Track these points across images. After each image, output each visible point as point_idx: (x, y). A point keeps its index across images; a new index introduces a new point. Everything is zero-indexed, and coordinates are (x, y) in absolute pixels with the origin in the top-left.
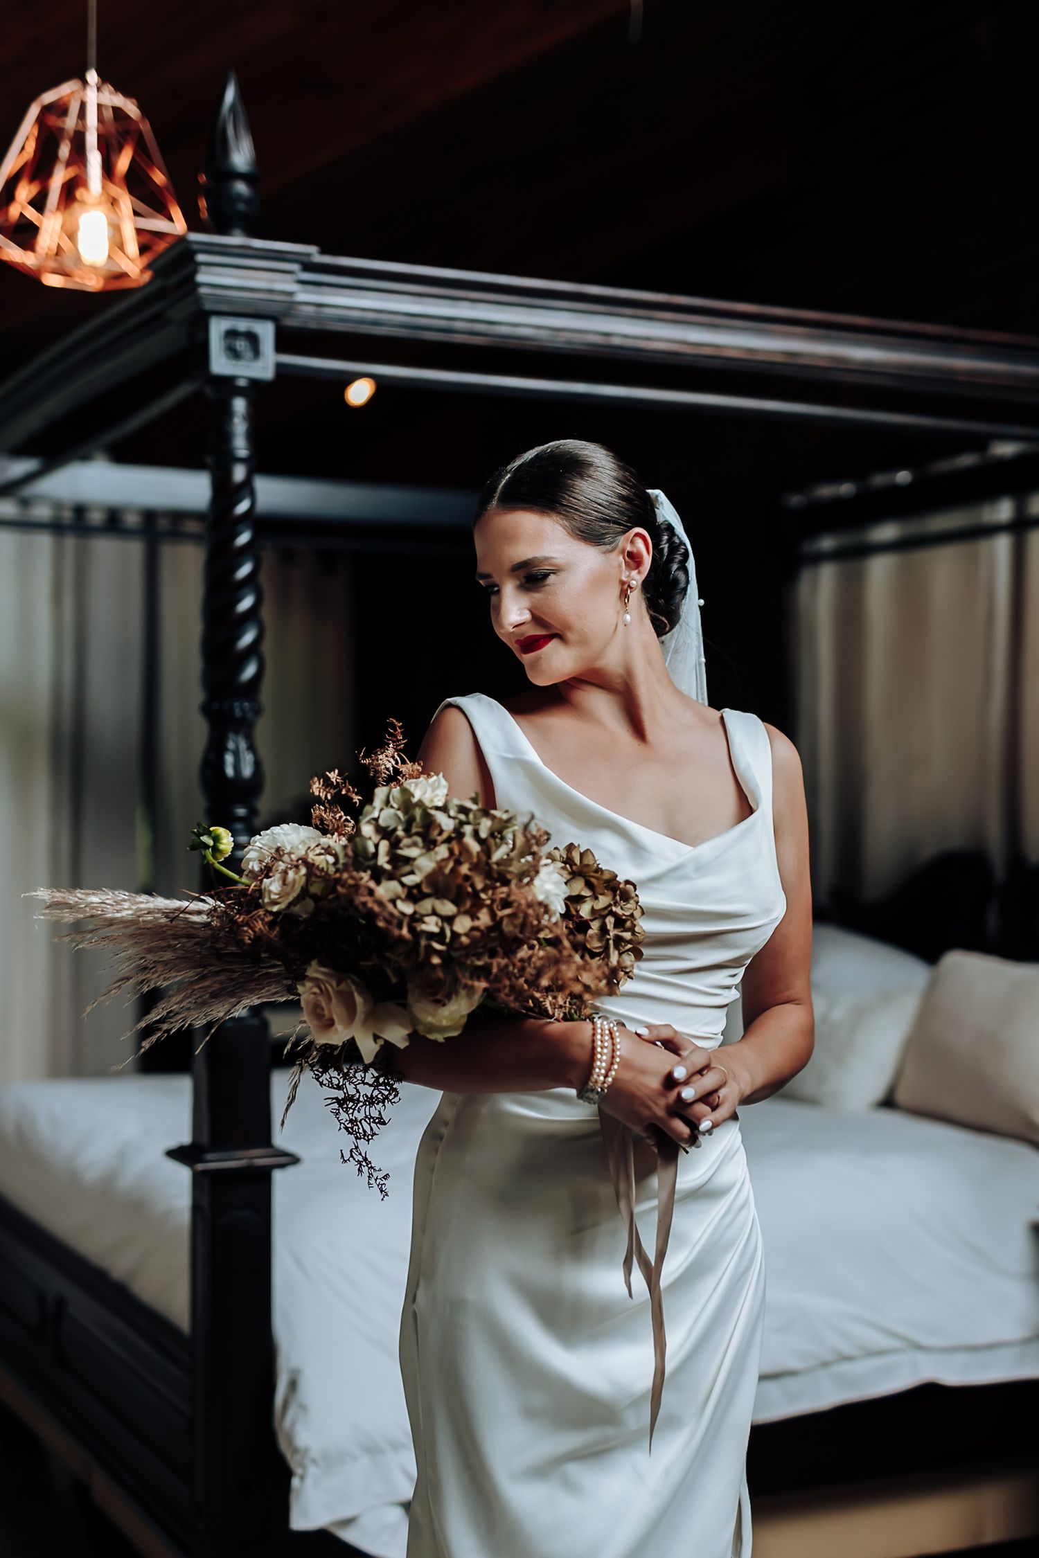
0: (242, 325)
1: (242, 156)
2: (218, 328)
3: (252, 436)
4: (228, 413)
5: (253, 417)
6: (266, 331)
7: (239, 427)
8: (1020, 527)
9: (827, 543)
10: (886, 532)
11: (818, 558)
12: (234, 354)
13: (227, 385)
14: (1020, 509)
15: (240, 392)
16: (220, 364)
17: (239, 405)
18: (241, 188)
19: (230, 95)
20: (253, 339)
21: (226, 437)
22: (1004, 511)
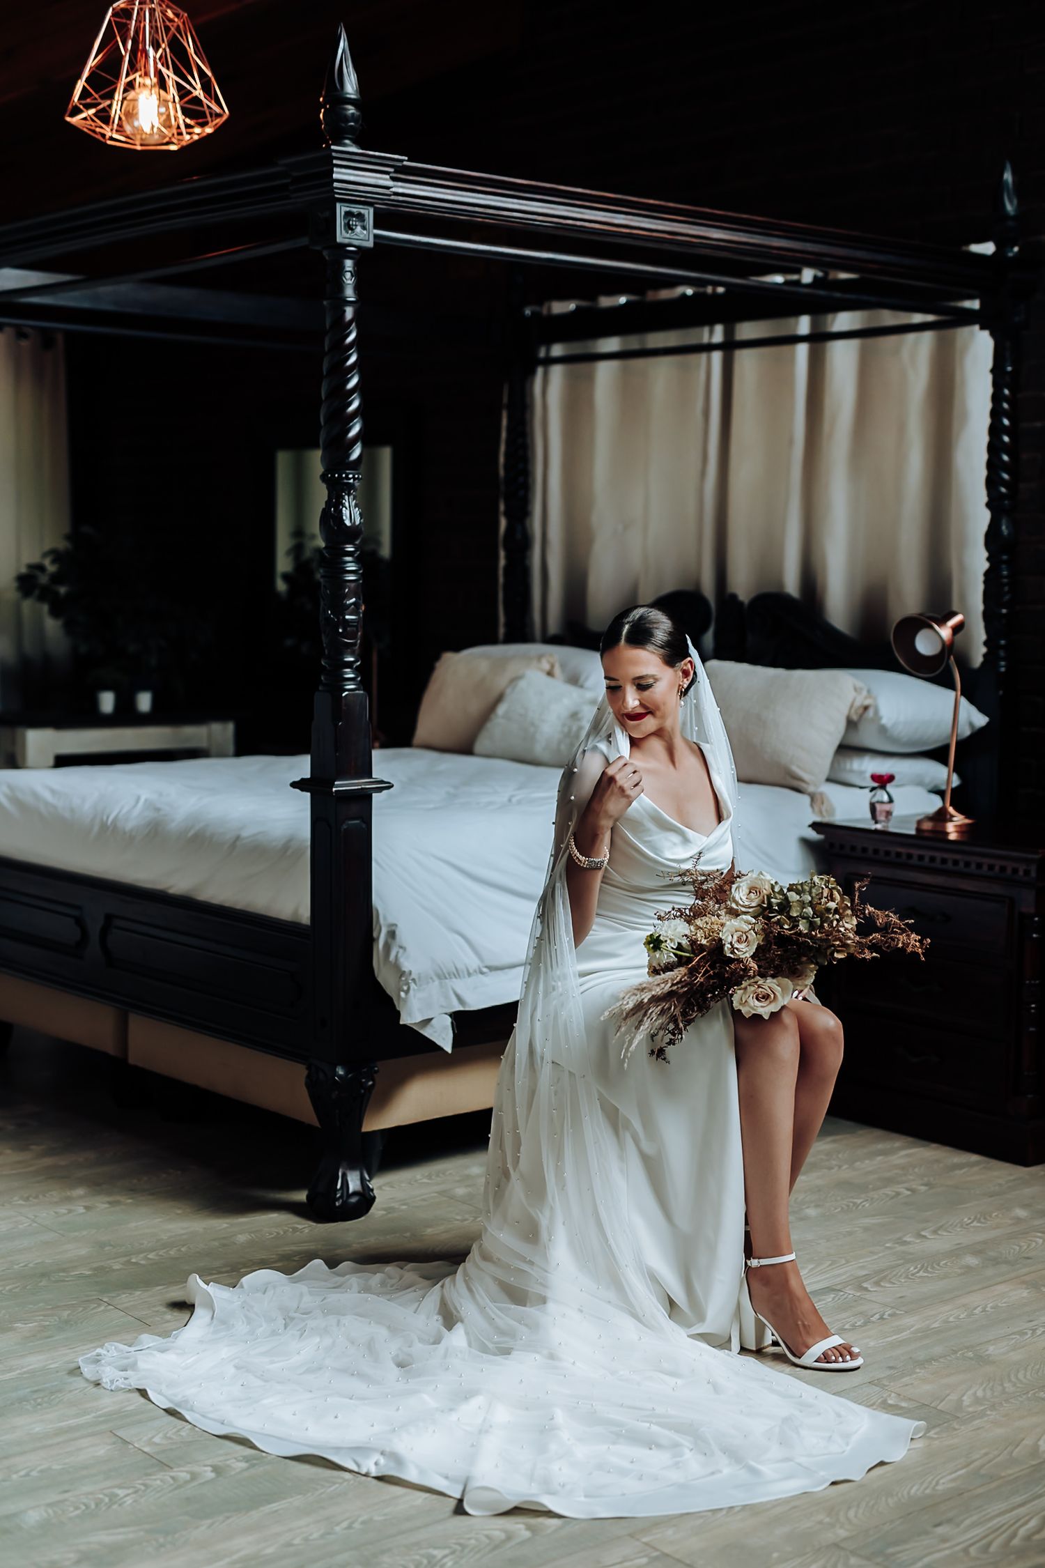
0: (355, 209)
1: (351, 86)
2: (341, 209)
3: (357, 288)
4: (340, 270)
5: (357, 273)
6: (369, 213)
7: (349, 280)
8: (730, 346)
9: (557, 350)
10: (611, 344)
11: (550, 361)
12: (349, 227)
13: (341, 251)
14: (729, 333)
15: (349, 255)
16: (342, 236)
17: (349, 264)
18: (351, 110)
19: (343, 44)
20: (360, 217)
21: (340, 287)
22: (718, 334)
